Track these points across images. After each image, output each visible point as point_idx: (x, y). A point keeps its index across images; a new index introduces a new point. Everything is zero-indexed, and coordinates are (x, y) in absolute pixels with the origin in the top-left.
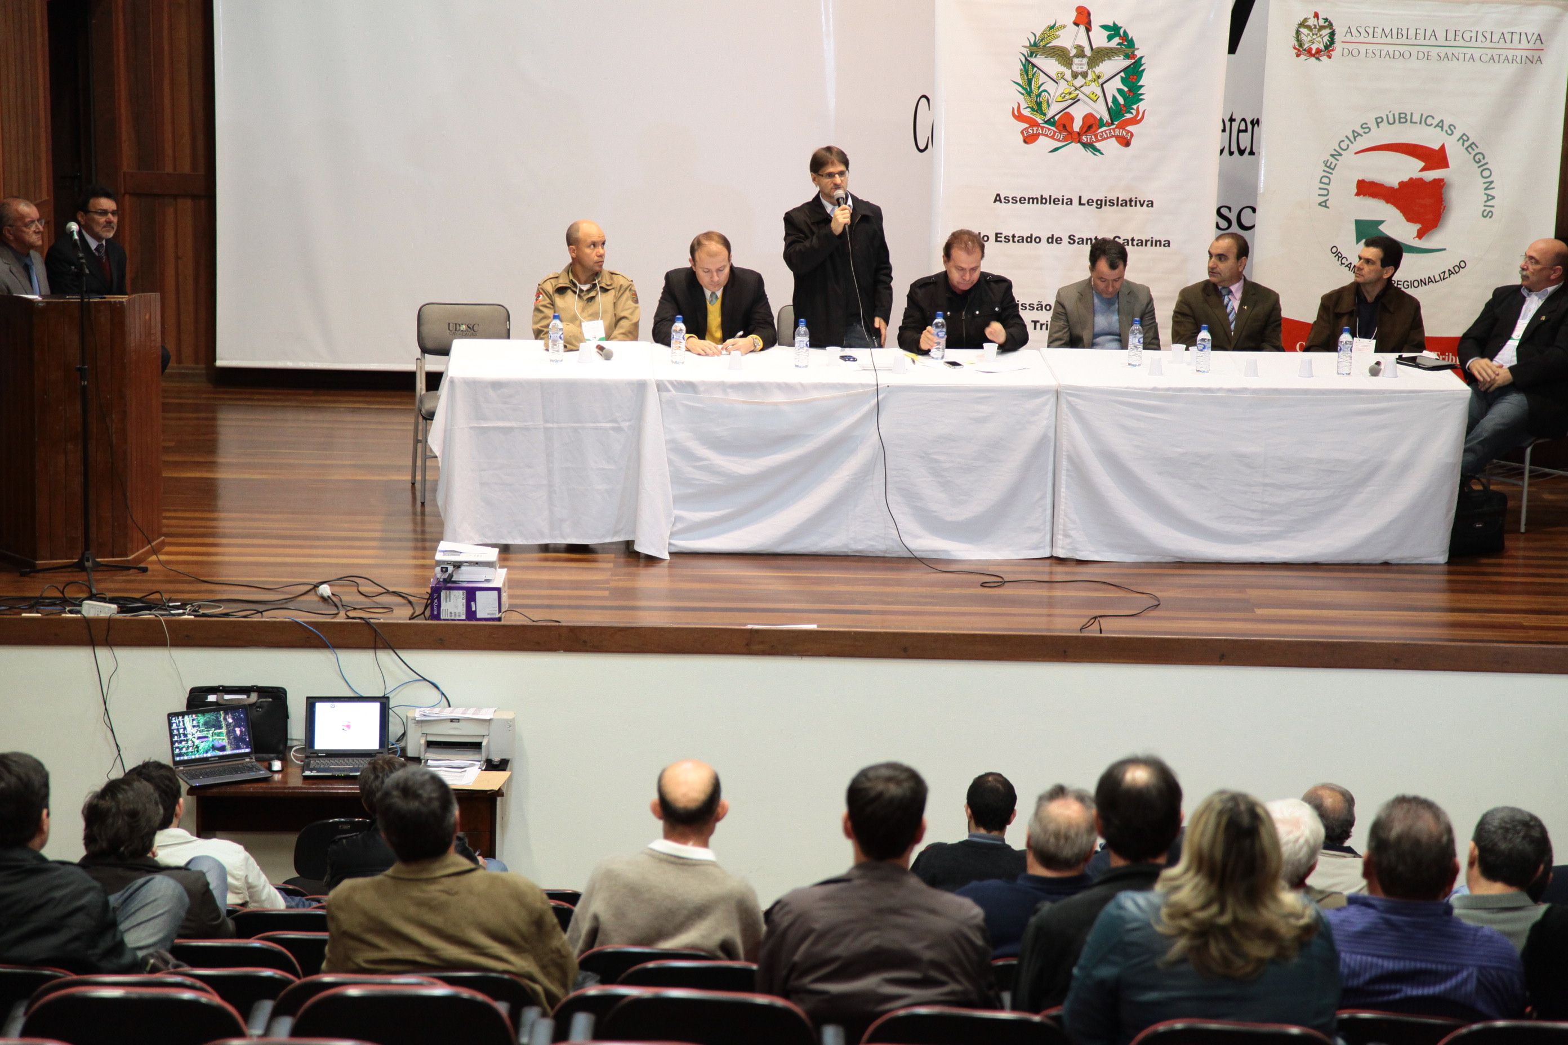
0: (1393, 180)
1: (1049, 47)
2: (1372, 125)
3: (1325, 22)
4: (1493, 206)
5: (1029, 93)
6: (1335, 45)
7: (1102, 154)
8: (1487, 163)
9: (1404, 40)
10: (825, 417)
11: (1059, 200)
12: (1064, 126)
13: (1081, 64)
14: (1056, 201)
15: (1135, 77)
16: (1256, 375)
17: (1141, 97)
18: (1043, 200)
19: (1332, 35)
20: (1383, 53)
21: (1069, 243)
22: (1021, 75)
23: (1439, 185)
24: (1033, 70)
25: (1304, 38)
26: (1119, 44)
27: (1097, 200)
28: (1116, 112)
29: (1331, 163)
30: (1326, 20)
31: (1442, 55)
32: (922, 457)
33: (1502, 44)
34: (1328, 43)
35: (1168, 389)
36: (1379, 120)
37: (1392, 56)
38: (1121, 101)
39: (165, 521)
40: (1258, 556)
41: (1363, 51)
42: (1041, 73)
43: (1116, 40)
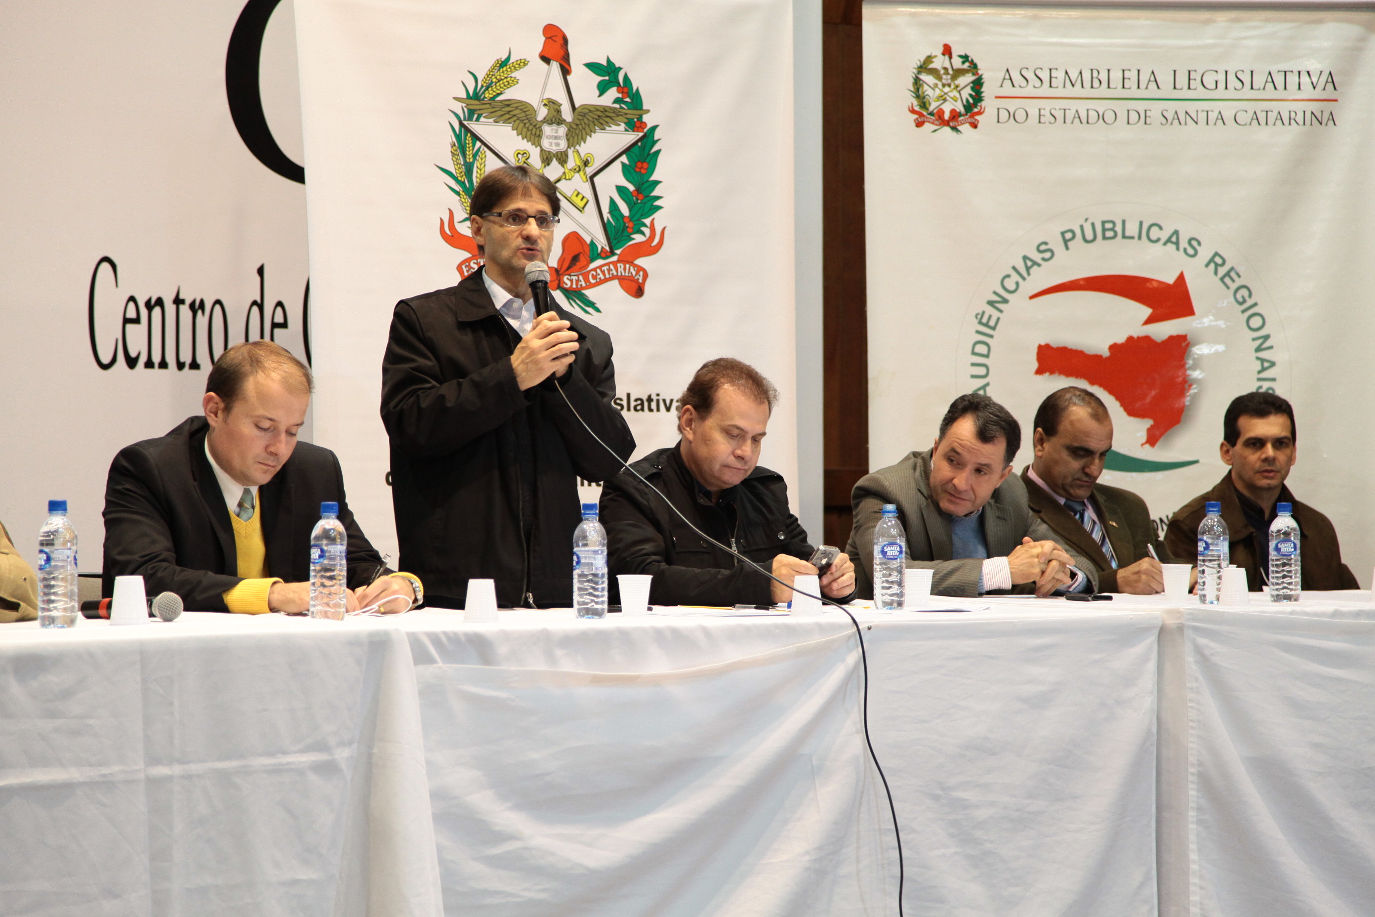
0: (1098, 342)
1: (501, 101)
2: (1056, 244)
3: (963, 63)
4: (1274, 380)
5: (468, 191)
6: (983, 104)
7: (598, 310)
8: (1255, 304)
9: (1103, 91)
13: (556, 138)
15: (645, 165)
17: (657, 203)
19: (978, 84)
20: (1070, 115)
22: (453, 154)
23: (1178, 346)
24: (474, 146)
25: (931, 93)
26: (617, 101)
28: (617, 232)
29: (990, 317)
30: (965, 58)
31: (1170, 116)
34: (971, 101)
36: (1068, 236)
37: (1084, 120)
38: (624, 210)
41: (1033, 113)
42: (488, 153)
43: (613, 93)
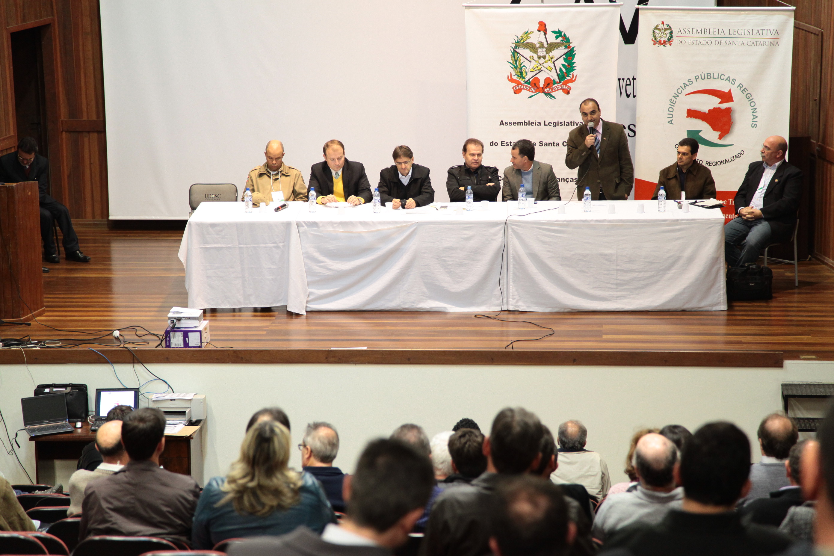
0: (705, 109)
1: (526, 43)
2: (694, 80)
3: (667, 27)
4: (757, 122)
5: (516, 67)
6: (673, 38)
7: (555, 98)
8: (753, 99)
9: (708, 35)
10: (386, 238)
11: (534, 123)
12: (535, 84)
13: (542, 52)
14: (532, 124)
15: (571, 58)
16: (614, 212)
17: (574, 68)
18: (525, 123)
19: (671, 33)
20: (698, 42)
21: (540, 145)
22: (511, 58)
23: (729, 111)
24: (517, 55)
25: (658, 35)
26: (562, 41)
27: (554, 123)
28: (562, 76)
29: (674, 100)
30: (668, 25)
31: (728, 42)
32: (437, 259)
33: (758, 36)
34: (670, 38)
35: (564, 221)
36: (697, 77)
37: (702, 44)
38: (564, 70)
39: (45, 300)
40: (615, 307)
41: (687, 41)
42: (521, 57)
43: (560, 39)
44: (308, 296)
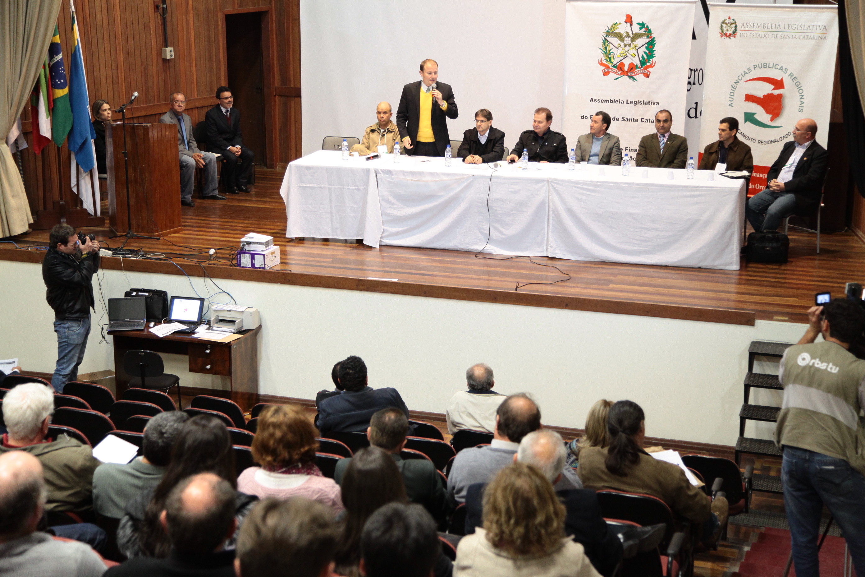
0: (760, 94)
1: (614, 33)
2: (752, 69)
4: (803, 107)
5: (606, 53)
6: (737, 32)
7: (637, 81)
8: (801, 87)
9: (766, 29)
10: (447, 188)
11: (618, 102)
12: (621, 68)
13: (628, 40)
14: (617, 102)
15: (652, 46)
17: (654, 55)
18: (611, 101)
19: (736, 27)
20: (757, 35)
21: (622, 120)
22: (602, 45)
23: (780, 96)
24: (607, 43)
25: (724, 29)
26: (644, 31)
27: (635, 102)
28: (643, 62)
29: (735, 86)
30: (733, 20)
31: (783, 36)
33: (809, 31)
34: (734, 31)
35: (598, 182)
36: (755, 66)
37: (761, 37)
38: (645, 57)
39: (182, 220)
40: (638, 261)
41: (749, 34)
42: (611, 44)
43: (643, 30)
44: (383, 233)
